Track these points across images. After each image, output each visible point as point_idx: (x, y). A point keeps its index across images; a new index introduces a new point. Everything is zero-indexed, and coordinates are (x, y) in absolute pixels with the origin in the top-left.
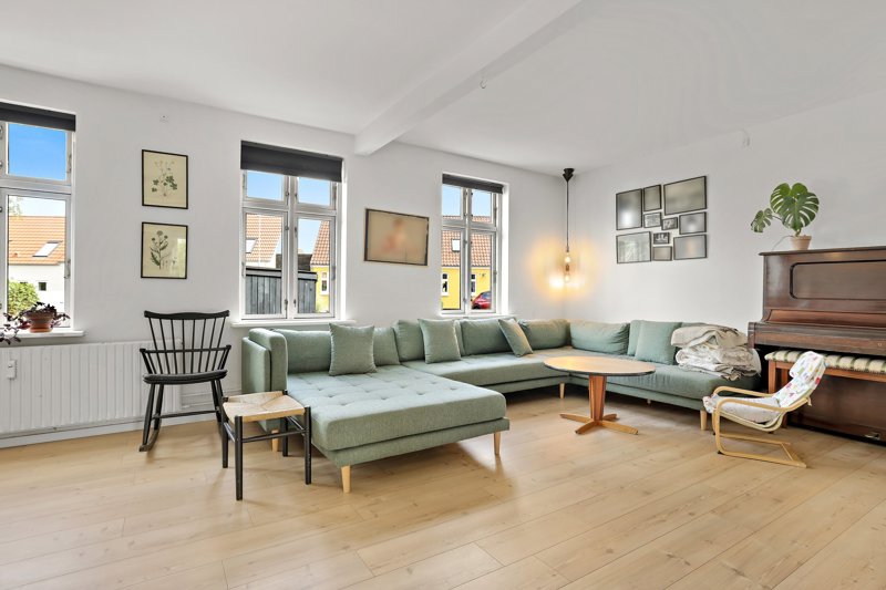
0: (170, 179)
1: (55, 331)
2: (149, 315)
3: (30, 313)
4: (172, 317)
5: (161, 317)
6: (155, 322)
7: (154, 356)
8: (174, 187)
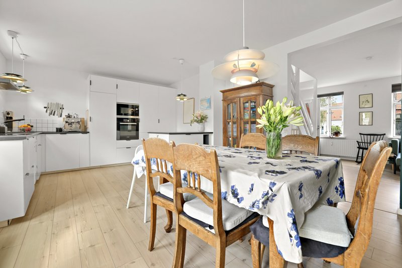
0: (367, 101)
1: (340, 137)
2: (360, 134)
3: (335, 133)
4: (367, 135)
5: (364, 134)
6: (362, 136)
7: (361, 144)
8: (368, 102)
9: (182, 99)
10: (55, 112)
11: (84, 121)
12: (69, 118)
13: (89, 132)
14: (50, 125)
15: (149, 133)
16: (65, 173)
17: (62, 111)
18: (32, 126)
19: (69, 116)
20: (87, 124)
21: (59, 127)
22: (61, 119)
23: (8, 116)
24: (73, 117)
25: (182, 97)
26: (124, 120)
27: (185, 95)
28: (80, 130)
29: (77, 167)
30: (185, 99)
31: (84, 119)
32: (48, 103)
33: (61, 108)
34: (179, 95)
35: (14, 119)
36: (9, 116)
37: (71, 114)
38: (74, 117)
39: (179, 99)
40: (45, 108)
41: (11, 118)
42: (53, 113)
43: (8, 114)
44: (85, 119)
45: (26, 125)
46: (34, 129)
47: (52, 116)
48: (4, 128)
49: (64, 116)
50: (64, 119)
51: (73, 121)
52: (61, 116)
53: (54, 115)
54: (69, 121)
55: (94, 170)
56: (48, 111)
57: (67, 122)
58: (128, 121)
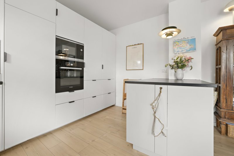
26: (67, 64)
58: (72, 65)
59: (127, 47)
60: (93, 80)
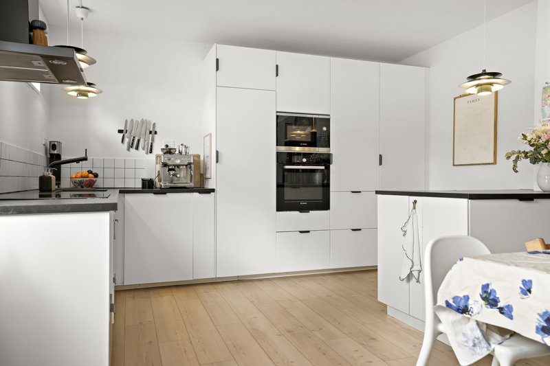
9: (482, 87)
10: (139, 140)
11: (199, 163)
12: (168, 155)
13: (213, 190)
14: (129, 173)
15: (377, 192)
16: (163, 292)
17: (153, 140)
18: (96, 176)
19: (168, 151)
20: (205, 169)
21: (147, 177)
22: (152, 157)
23: (53, 152)
24: (177, 152)
25: (484, 80)
26: (295, 159)
27: (494, 75)
28: (192, 185)
29: (188, 277)
30: (495, 88)
31: (199, 156)
32: (126, 121)
33: (151, 132)
34: (473, 77)
35: (64, 158)
36: (56, 152)
37: (171, 146)
38: (180, 153)
39: (474, 90)
40: (120, 131)
41: (58, 156)
42: (134, 145)
43: (54, 147)
44: (202, 158)
45: (85, 172)
46: (99, 183)
47: (133, 150)
48: (50, 178)
49: (157, 150)
50: (158, 157)
51: (178, 162)
52: (151, 152)
53: (137, 148)
54: (169, 163)
55: (224, 286)
56: (127, 140)
57: (165, 165)
58: (304, 160)
59: (455, 99)
60: (353, 192)
